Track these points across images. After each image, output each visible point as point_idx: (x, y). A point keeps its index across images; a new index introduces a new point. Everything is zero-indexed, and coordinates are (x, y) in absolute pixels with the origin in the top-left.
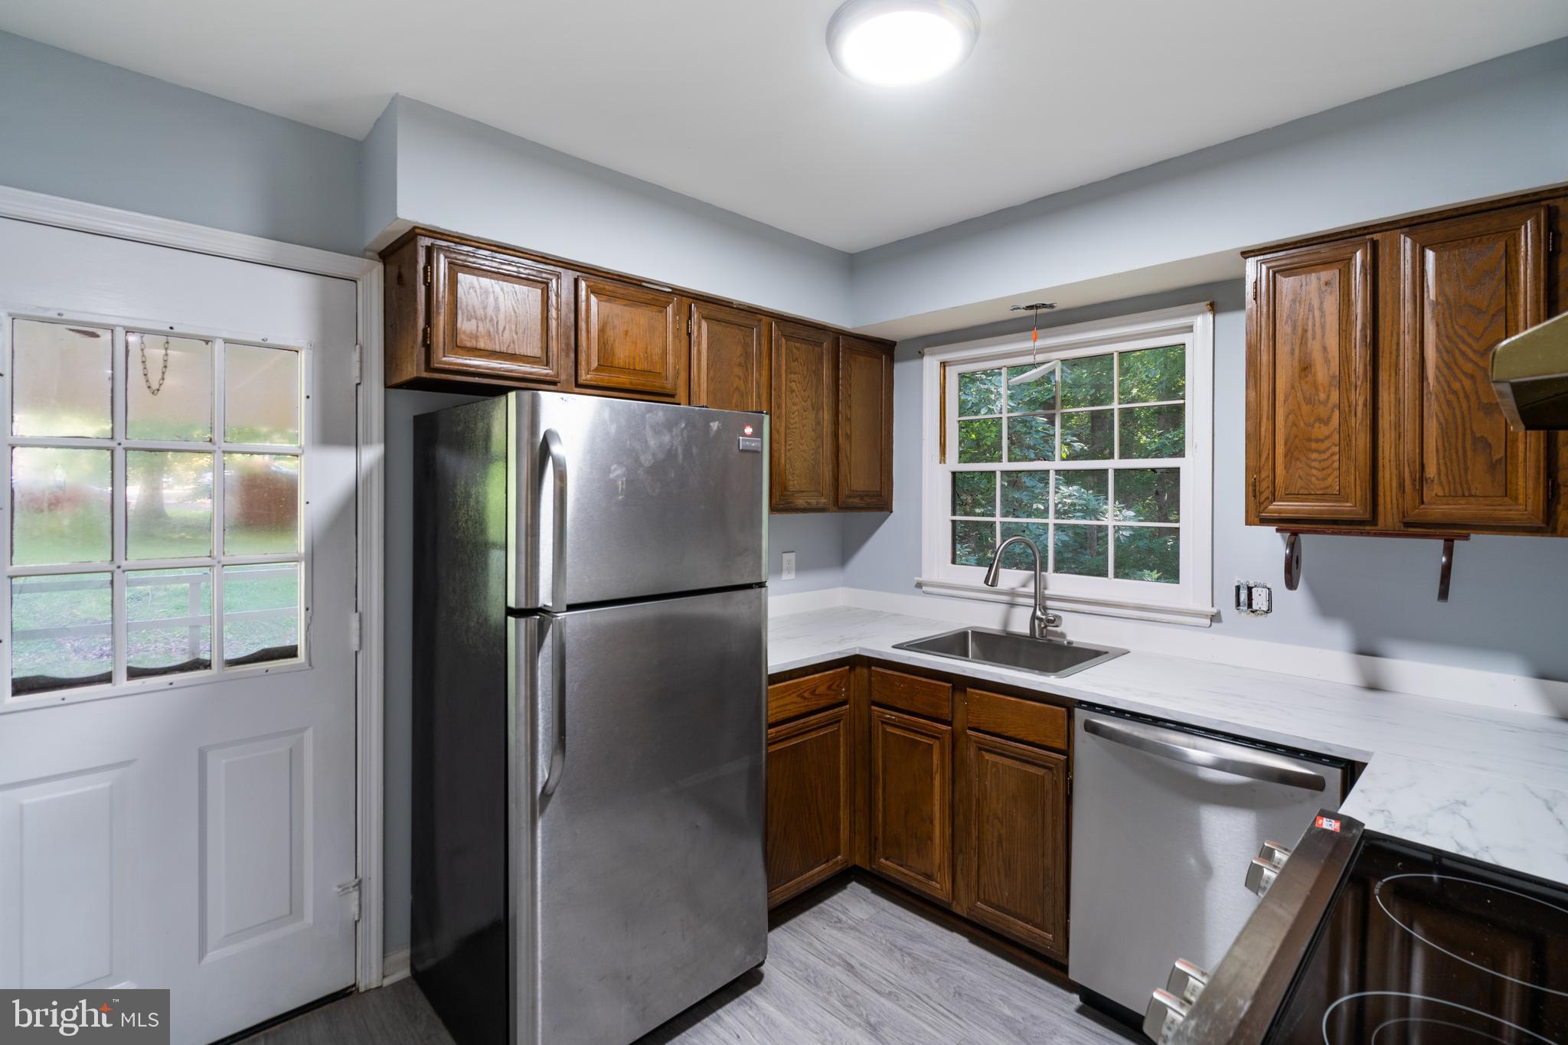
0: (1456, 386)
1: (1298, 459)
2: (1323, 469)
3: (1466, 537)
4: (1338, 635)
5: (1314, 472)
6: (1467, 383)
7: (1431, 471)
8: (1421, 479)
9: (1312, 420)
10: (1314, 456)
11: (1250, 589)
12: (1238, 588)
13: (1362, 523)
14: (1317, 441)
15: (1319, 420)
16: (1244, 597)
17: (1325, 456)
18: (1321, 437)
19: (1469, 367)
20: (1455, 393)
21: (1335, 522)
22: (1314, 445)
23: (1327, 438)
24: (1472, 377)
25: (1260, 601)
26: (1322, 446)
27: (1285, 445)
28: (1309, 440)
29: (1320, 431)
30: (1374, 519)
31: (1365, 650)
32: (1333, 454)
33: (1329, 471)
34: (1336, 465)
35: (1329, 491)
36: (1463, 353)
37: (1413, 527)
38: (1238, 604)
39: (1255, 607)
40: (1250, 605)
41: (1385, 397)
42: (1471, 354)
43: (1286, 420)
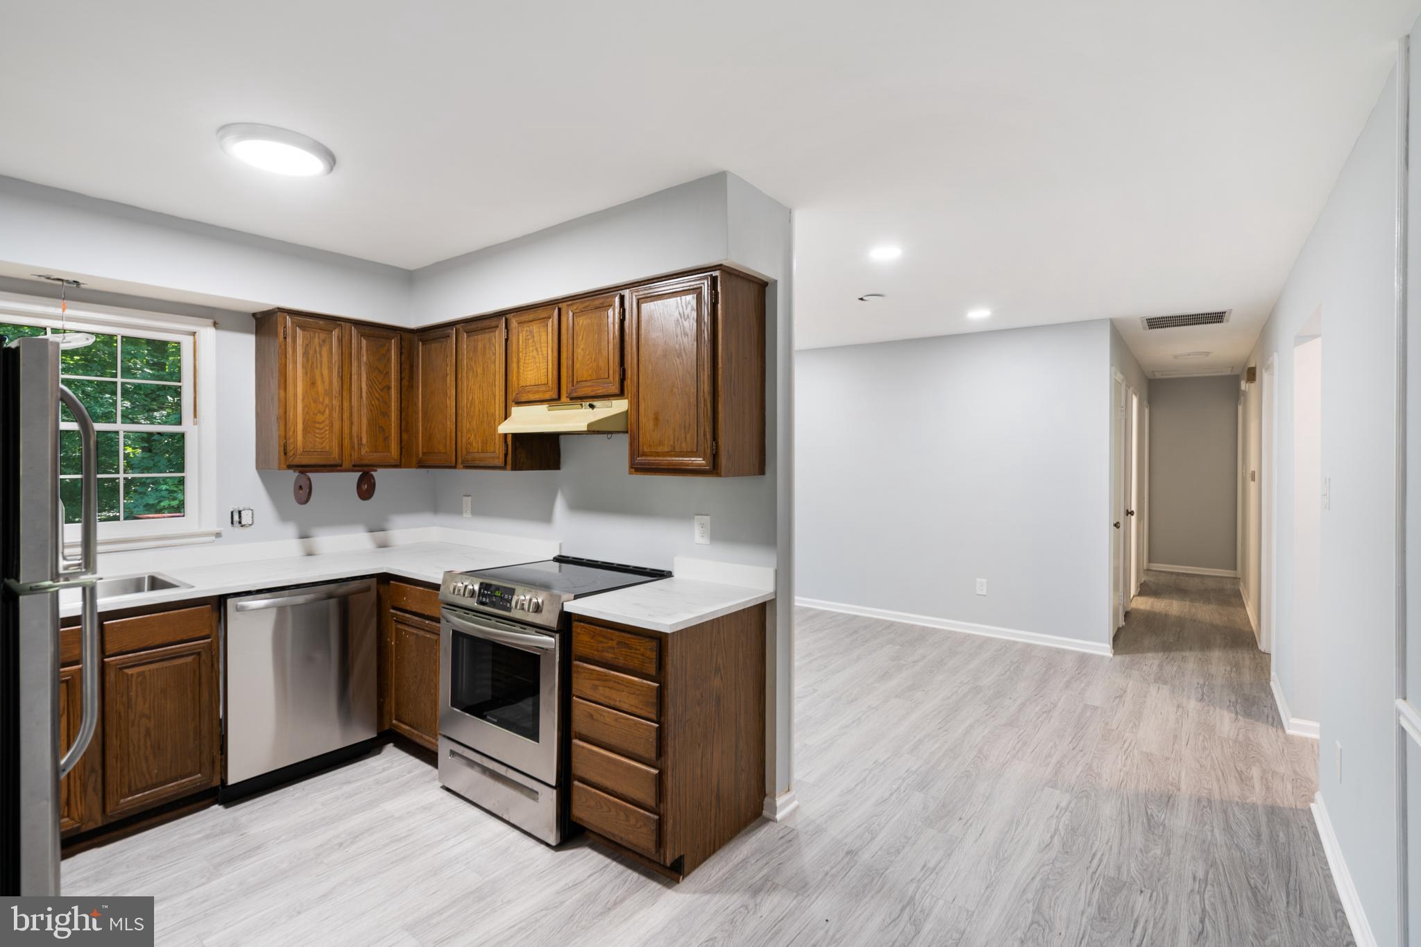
0: (373, 403)
1: (309, 432)
2: (322, 438)
3: (376, 471)
4: (291, 530)
5: (317, 439)
6: (377, 402)
7: (364, 441)
8: (360, 444)
9: (316, 412)
10: (317, 431)
11: (240, 512)
12: (232, 513)
13: (336, 466)
14: (319, 423)
15: (319, 412)
16: (236, 518)
17: (322, 431)
18: (320, 421)
19: (377, 395)
20: (373, 405)
21: (324, 466)
22: (317, 425)
23: (323, 422)
24: (378, 400)
25: (246, 519)
26: (322, 426)
27: (303, 424)
28: (315, 422)
29: (320, 418)
30: (341, 466)
31: (304, 536)
32: (326, 430)
33: (324, 439)
34: (327, 436)
35: (324, 450)
36: (376, 389)
37: (355, 468)
38: (232, 523)
39: (243, 523)
40: (240, 522)
41: (346, 404)
42: (378, 389)
43: (303, 410)
